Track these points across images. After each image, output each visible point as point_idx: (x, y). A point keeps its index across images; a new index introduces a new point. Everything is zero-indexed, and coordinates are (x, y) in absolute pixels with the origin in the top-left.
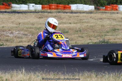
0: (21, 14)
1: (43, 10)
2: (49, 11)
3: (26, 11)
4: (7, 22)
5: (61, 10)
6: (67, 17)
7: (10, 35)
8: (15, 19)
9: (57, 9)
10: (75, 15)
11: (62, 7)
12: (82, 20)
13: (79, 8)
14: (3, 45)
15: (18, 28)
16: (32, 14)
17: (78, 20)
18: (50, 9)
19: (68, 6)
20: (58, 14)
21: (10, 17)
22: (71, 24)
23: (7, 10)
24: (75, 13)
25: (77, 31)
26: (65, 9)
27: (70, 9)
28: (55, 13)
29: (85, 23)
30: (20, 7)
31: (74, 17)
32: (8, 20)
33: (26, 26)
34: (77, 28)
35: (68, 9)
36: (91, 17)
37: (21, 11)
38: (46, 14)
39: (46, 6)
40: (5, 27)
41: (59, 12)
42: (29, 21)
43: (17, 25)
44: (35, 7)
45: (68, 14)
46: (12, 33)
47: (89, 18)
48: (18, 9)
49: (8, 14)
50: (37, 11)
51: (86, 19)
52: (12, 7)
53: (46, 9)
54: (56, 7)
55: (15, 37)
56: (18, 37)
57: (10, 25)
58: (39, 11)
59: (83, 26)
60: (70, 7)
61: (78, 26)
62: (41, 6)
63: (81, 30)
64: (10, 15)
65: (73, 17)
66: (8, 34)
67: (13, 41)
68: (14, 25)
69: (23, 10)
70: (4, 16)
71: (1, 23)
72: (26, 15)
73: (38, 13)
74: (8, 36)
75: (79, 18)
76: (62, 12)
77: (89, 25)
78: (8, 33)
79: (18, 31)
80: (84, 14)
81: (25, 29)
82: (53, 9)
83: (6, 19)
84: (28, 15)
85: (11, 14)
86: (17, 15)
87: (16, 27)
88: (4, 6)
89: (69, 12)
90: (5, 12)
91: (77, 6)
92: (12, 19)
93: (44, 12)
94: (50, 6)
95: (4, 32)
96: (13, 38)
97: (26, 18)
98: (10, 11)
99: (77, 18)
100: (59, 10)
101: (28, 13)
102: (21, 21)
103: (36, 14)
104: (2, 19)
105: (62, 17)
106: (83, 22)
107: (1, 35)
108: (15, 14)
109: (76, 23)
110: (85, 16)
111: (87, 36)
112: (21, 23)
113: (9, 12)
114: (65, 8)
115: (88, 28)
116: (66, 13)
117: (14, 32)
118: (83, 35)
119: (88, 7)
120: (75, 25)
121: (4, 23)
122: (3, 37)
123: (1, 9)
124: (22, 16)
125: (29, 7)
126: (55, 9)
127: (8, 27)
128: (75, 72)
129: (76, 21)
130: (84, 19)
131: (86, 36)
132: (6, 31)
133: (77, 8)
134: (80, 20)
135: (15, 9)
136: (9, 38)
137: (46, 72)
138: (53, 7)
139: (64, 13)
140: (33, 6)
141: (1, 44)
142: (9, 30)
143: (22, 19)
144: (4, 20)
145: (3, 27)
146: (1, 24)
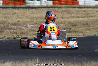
0: (35, 9)
1: (54, 6)
2: (59, 6)
3: (39, 7)
4: (22, 17)
5: (70, 5)
6: (75, 11)
7: (25, 29)
8: (30, 14)
9: (67, 4)
10: (82, 9)
11: (70, 2)
12: (89, 14)
13: (86, 4)
14: (19, 37)
15: (32, 22)
16: (44, 9)
17: (85, 15)
18: (60, 4)
19: (76, 2)
20: (68, 9)
21: (25, 12)
22: (79, 18)
23: (22, 6)
24: (83, 8)
25: (85, 24)
26: (73, 5)
27: (78, 5)
28: (65, 8)
29: (92, 17)
30: (34, 3)
31: (82, 11)
32: (23, 15)
33: (39, 20)
34: (85, 21)
35: (76, 5)
36: (97, 12)
37: (34, 6)
38: (56, 9)
39: (56, 2)
40: (21, 21)
41: (68, 7)
42: (42, 16)
43: (31, 19)
44: (47, 3)
45: (76, 9)
46: (26, 27)
47: (95, 12)
48: (32, 5)
49: (23, 9)
50: (48, 7)
51: (92, 13)
52: (26, 3)
53: (56, 4)
54: (65, 3)
55: (30, 30)
56: (32, 31)
57: (25, 19)
58: (50, 6)
59: (90, 20)
60: (78, 3)
61: (86, 19)
62: (52, 2)
63: (88, 23)
64: (24, 10)
65: (80, 12)
66: (23, 28)
67: (28, 34)
68: (28, 19)
69: (36, 6)
70: (20, 11)
71: (17, 17)
72: (39, 10)
73: (49, 8)
74: (23, 29)
75: (86, 12)
76: (71, 7)
77: (95, 18)
78: (23, 26)
79: (32, 25)
80: (91, 9)
81: (38, 22)
82: (62, 4)
83: (21, 14)
84: (40, 10)
85: (26, 10)
86: (31, 10)
87: (30, 21)
88: (20, 2)
89: (77, 7)
90: (21, 8)
91: (84, 2)
92: (26, 14)
93: (55, 7)
94: (60, 2)
95: (19, 25)
96: (28, 31)
97: (39, 13)
98: (25, 7)
99: (85, 12)
100: (68, 6)
101: (41, 9)
102: (34, 15)
103: (48, 9)
104: (18, 14)
105: (71, 12)
106: (89, 16)
107: (17, 28)
108: (29, 9)
109: (84, 17)
110: (92, 11)
111: (94, 29)
112: (34, 17)
113: (23, 8)
114: (73, 3)
115: (94, 21)
116: (75, 8)
117: (29, 25)
118: (90, 28)
119: (94, 2)
120: (83, 18)
121: (19, 17)
122: (19, 30)
123: (17, 5)
124: (35, 11)
125: (41, 3)
126: (64, 4)
127: (23, 21)
128: (83, 61)
129: (84, 15)
130: (90, 14)
131: (92, 29)
132: (21, 24)
133: (84, 3)
134: (87, 14)
135: (29, 5)
136: (24, 31)
137: (57, 61)
138: (63, 3)
139: (73, 8)
140: (45, 2)
141: (17, 36)
142: (24, 24)
143: (35, 13)
144: (19, 15)
145: (19, 21)
146: (17, 19)
